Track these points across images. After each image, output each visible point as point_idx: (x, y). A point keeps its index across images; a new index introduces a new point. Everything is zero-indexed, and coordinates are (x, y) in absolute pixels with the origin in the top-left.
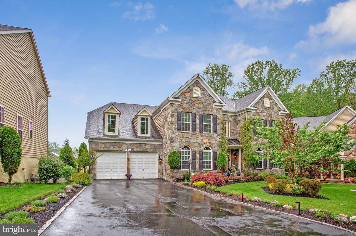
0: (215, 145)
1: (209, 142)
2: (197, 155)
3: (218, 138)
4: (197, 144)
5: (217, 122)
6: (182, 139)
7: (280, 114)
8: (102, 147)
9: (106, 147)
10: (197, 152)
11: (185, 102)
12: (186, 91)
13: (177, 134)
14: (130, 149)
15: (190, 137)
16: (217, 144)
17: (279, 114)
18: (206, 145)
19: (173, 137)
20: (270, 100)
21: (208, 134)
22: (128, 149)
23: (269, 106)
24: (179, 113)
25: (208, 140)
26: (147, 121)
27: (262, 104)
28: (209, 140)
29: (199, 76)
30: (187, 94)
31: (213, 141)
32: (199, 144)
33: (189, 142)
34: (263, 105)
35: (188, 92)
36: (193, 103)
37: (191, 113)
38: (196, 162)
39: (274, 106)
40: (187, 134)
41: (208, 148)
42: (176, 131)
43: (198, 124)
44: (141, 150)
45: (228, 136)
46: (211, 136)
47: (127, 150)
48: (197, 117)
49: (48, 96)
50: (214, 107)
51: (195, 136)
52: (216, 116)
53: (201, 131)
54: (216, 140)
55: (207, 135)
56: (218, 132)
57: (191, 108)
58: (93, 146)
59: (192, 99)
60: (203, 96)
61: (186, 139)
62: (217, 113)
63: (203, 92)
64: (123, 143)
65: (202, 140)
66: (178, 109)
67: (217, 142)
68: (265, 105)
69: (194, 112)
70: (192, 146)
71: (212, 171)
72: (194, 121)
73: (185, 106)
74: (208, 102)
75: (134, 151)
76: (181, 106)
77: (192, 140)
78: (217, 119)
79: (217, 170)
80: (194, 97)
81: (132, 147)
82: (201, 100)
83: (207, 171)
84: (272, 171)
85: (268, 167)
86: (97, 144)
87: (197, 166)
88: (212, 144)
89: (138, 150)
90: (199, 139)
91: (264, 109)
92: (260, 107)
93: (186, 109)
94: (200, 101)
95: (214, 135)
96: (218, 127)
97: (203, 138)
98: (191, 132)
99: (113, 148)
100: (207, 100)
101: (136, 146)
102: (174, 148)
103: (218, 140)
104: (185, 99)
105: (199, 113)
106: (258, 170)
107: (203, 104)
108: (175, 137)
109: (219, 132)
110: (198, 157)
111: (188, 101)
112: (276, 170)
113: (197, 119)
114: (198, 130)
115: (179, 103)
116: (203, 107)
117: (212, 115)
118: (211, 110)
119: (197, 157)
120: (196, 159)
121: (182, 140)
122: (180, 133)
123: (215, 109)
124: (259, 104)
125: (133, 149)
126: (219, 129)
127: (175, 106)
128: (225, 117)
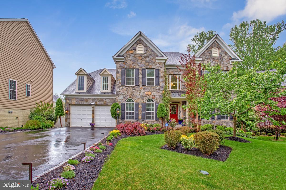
0: (158, 97)
1: (151, 94)
2: (139, 106)
3: (161, 90)
4: (140, 97)
5: (160, 76)
6: (126, 92)
7: (231, 63)
8: (74, 101)
9: (76, 102)
10: (140, 104)
11: (129, 59)
12: (130, 49)
13: (121, 88)
14: (94, 103)
15: (133, 90)
16: (160, 96)
17: (229, 63)
18: (148, 97)
19: (118, 91)
20: (219, 49)
21: (151, 87)
22: (93, 103)
23: (218, 55)
24: (123, 70)
25: (150, 92)
26: (108, 79)
27: (209, 55)
28: (152, 92)
29: (141, 34)
30: (131, 52)
31: (155, 93)
32: (142, 96)
33: (132, 94)
34: (211, 55)
35: (131, 50)
36: (137, 60)
37: (134, 68)
38: (139, 113)
39: (223, 55)
40: (131, 88)
41: (151, 100)
42: (120, 85)
43: (141, 78)
44: (103, 103)
45: (179, 89)
46: (153, 89)
47: (91, 103)
48: (140, 71)
49: (53, 68)
50: (157, 61)
51: (138, 89)
52: (159, 70)
53: (144, 84)
54: (158, 92)
55: (149, 88)
56: (160, 84)
57: (134, 64)
58: (68, 101)
59: (135, 56)
60: (146, 51)
61: (130, 93)
62: (159, 67)
63: (146, 48)
64: (89, 98)
65: (145, 93)
66: (123, 66)
67: (160, 94)
68: (213, 55)
69: (138, 67)
70: (135, 99)
71: (155, 121)
72: (137, 76)
73: (128, 62)
74: (151, 57)
75: (97, 104)
76: (125, 63)
77: (135, 93)
78: (160, 73)
79: (159, 121)
80: (137, 54)
81: (95, 101)
82: (143, 55)
83: (149, 121)
84: (220, 122)
85: (215, 119)
86: (70, 99)
87: (140, 117)
88: (155, 96)
89: (100, 103)
90: (141, 92)
91: (212, 60)
92: (207, 57)
93: (130, 65)
94: (143, 57)
95: (156, 87)
96: (161, 80)
97: (146, 91)
98: (134, 86)
99: (81, 102)
100: (149, 55)
101: (98, 101)
102: (119, 100)
103: (161, 92)
104: (128, 56)
105: (142, 68)
106: (204, 122)
107: (146, 59)
108: (119, 91)
109: (162, 85)
110: (141, 109)
111: (131, 58)
112: (226, 122)
113: (140, 74)
114: (140, 84)
115: (124, 61)
116: (146, 62)
117: (155, 69)
118: (153, 64)
119: (139, 108)
120: (139, 110)
121: (126, 94)
122: (124, 87)
123: (158, 63)
124: (206, 54)
125: (96, 103)
126: (161, 82)
127: (120, 63)
128: (176, 71)
